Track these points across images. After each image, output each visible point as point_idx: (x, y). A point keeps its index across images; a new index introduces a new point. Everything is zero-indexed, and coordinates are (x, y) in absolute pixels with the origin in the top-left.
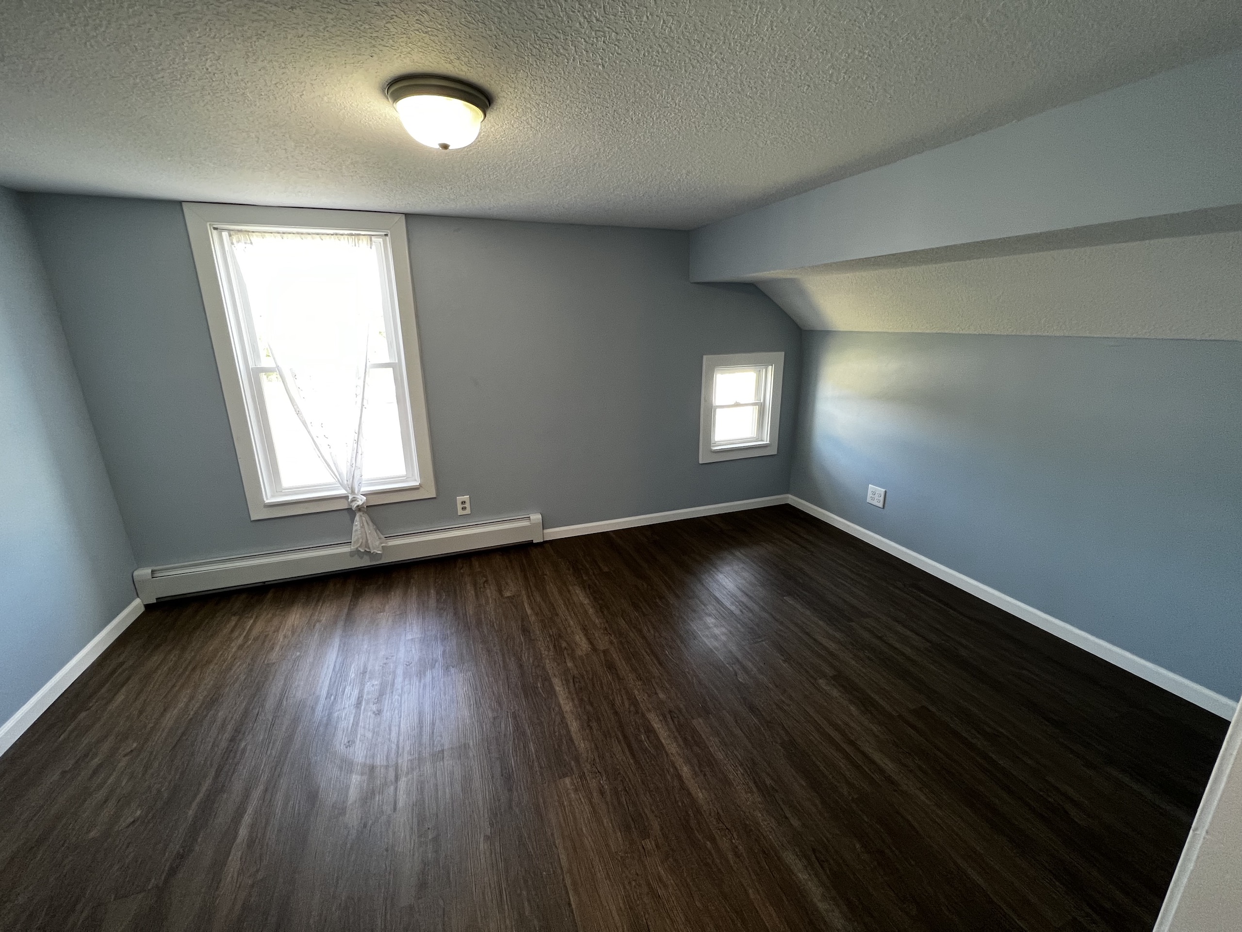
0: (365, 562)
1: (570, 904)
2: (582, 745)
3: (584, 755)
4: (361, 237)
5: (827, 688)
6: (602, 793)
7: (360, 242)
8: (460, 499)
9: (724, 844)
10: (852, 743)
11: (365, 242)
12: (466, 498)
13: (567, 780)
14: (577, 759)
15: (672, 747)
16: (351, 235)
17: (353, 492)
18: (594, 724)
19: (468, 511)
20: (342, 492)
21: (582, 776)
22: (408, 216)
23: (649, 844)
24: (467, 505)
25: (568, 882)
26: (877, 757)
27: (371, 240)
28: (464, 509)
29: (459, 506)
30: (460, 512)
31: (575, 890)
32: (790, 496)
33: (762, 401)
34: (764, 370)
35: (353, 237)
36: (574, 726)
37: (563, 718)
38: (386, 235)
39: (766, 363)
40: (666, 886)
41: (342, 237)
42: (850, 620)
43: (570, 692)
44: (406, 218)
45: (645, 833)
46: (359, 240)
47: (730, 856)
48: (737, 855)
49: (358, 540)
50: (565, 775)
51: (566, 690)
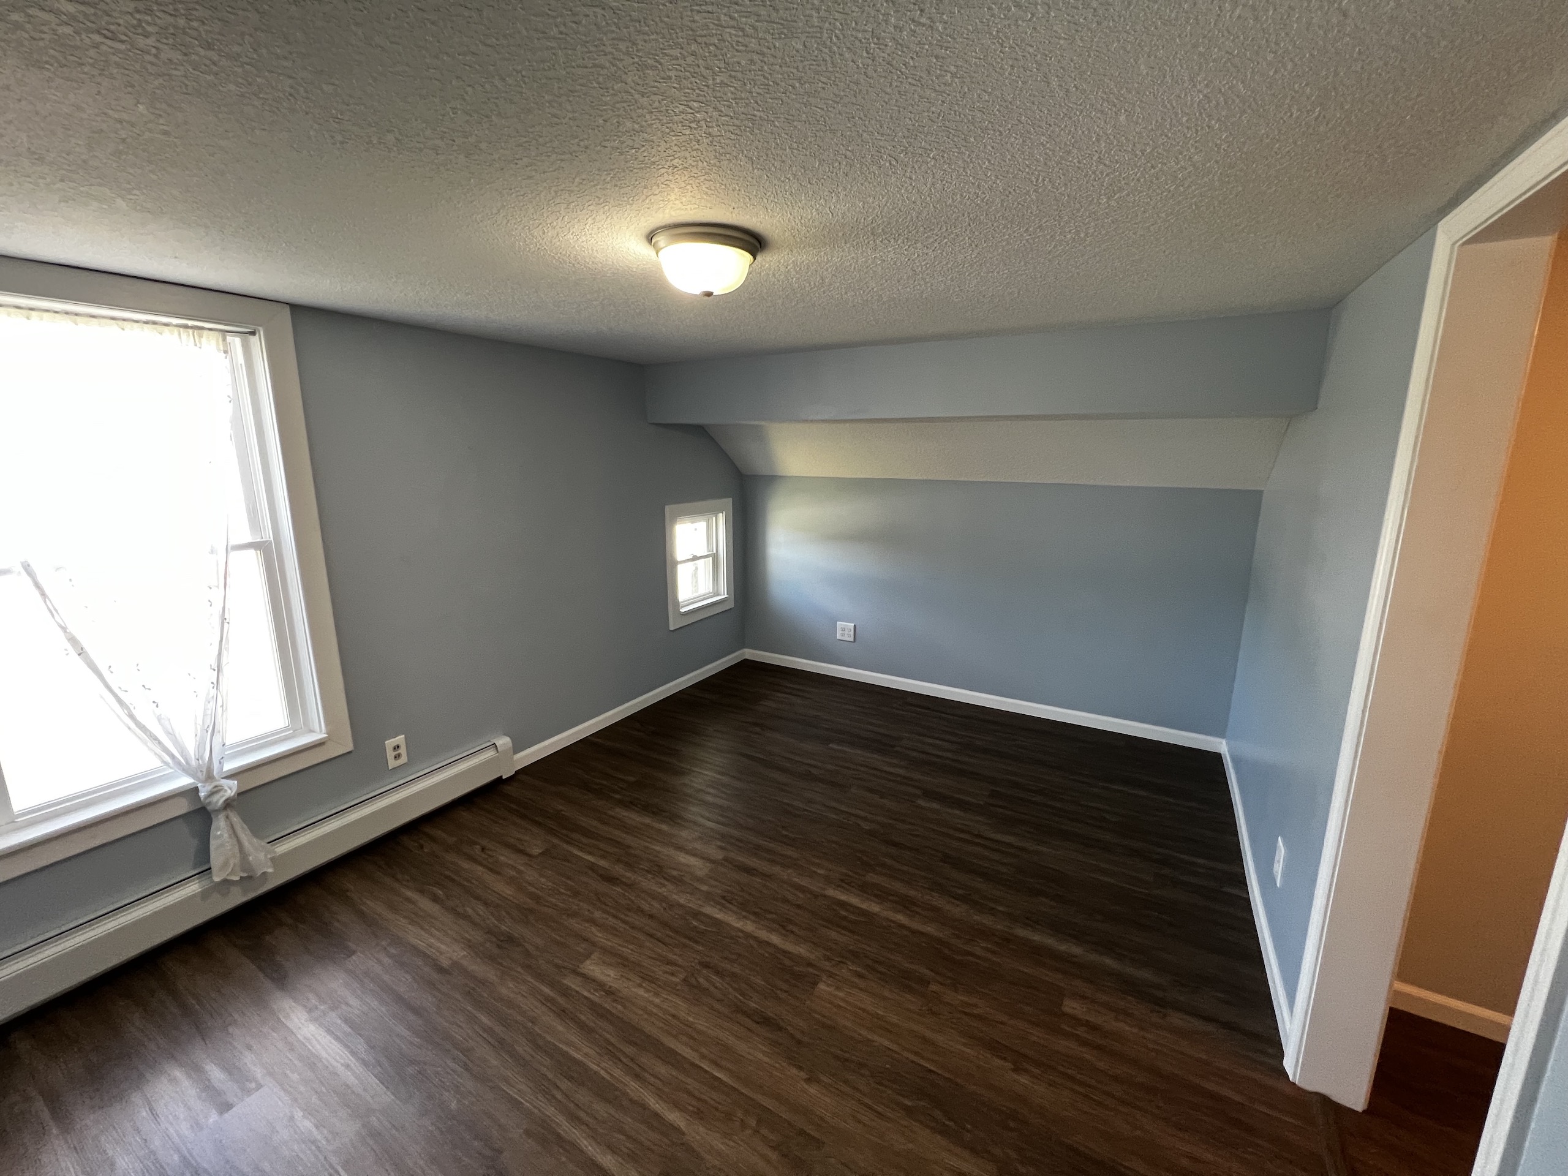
0: (237, 898)
1: (930, 1071)
2: (801, 950)
3: (813, 957)
4: (205, 332)
5: (927, 805)
6: (860, 976)
7: (204, 340)
8: (390, 743)
9: (978, 951)
10: (979, 836)
11: (213, 342)
12: (400, 739)
13: (822, 986)
14: (810, 964)
15: (875, 908)
16: (186, 327)
17: (209, 777)
18: (790, 927)
19: (404, 759)
20: (184, 781)
21: (831, 975)
22: (298, 310)
23: (933, 987)
24: (403, 751)
25: (912, 1057)
26: (999, 837)
27: (224, 340)
28: (397, 757)
29: (391, 754)
30: (392, 763)
31: (923, 1058)
32: (746, 650)
33: (715, 552)
34: (714, 518)
35: (191, 331)
36: (775, 939)
37: (755, 938)
38: (253, 333)
39: (715, 511)
40: (976, 1006)
41: (166, 328)
42: (893, 746)
43: (736, 913)
44: (292, 314)
45: (924, 982)
46: (201, 336)
47: (989, 956)
48: (993, 952)
49: (226, 864)
50: (815, 984)
51: (730, 912)
